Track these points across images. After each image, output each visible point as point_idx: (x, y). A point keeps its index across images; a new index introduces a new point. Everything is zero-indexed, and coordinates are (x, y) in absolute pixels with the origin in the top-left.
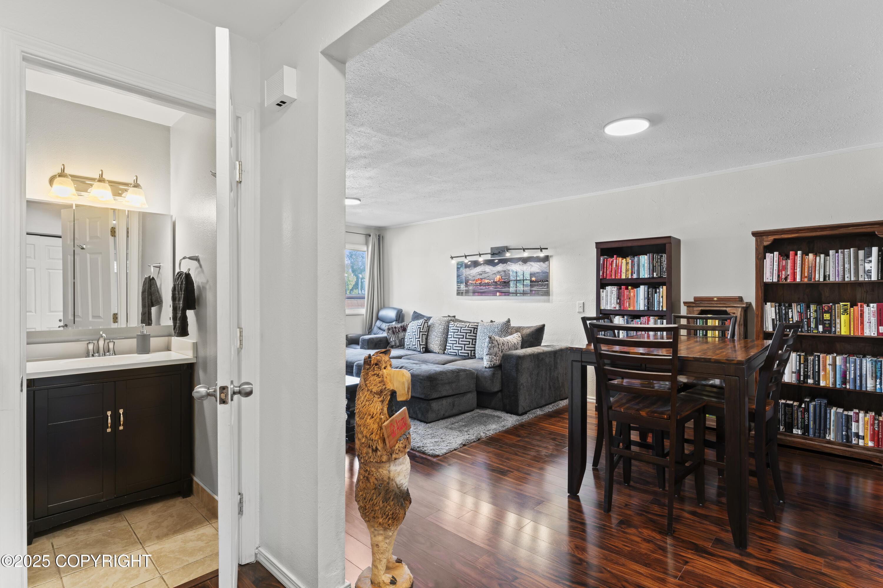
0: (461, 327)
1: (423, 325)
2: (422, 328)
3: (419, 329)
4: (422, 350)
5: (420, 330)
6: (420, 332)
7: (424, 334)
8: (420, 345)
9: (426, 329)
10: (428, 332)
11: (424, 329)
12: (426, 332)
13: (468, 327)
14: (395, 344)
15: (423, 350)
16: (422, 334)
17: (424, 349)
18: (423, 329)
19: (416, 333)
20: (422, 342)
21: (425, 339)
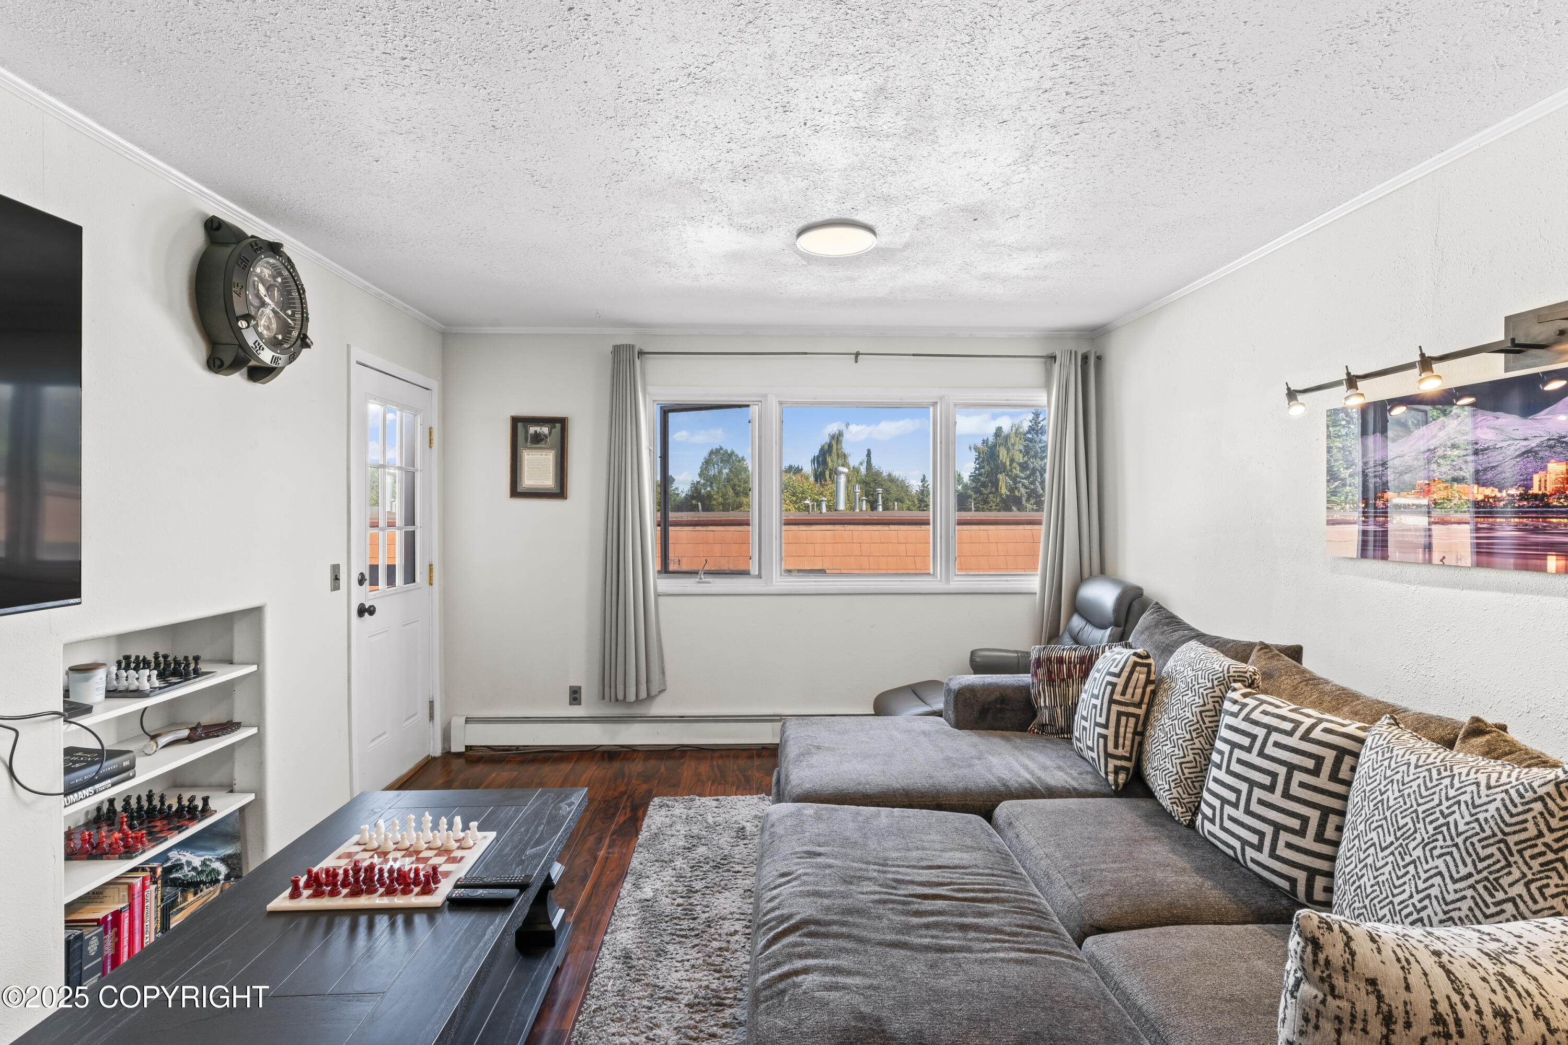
0: (1270, 729)
1: (1125, 674)
2: (1119, 689)
3: (1109, 688)
4: (1111, 778)
5: (1112, 692)
6: (1112, 701)
7: (1128, 715)
8: (1108, 755)
9: (1139, 691)
10: (1150, 705)
11: (1130, 691)
12: (1139, 705)
13: (1305, 737)
14: (1053, 718)
15: (1116, 781)
16: (1120, 714)
17: (1122, 777)
18: (1123, 693)
19: (1098, 702)
20: (1116, 746)
21: (1129, 736)
